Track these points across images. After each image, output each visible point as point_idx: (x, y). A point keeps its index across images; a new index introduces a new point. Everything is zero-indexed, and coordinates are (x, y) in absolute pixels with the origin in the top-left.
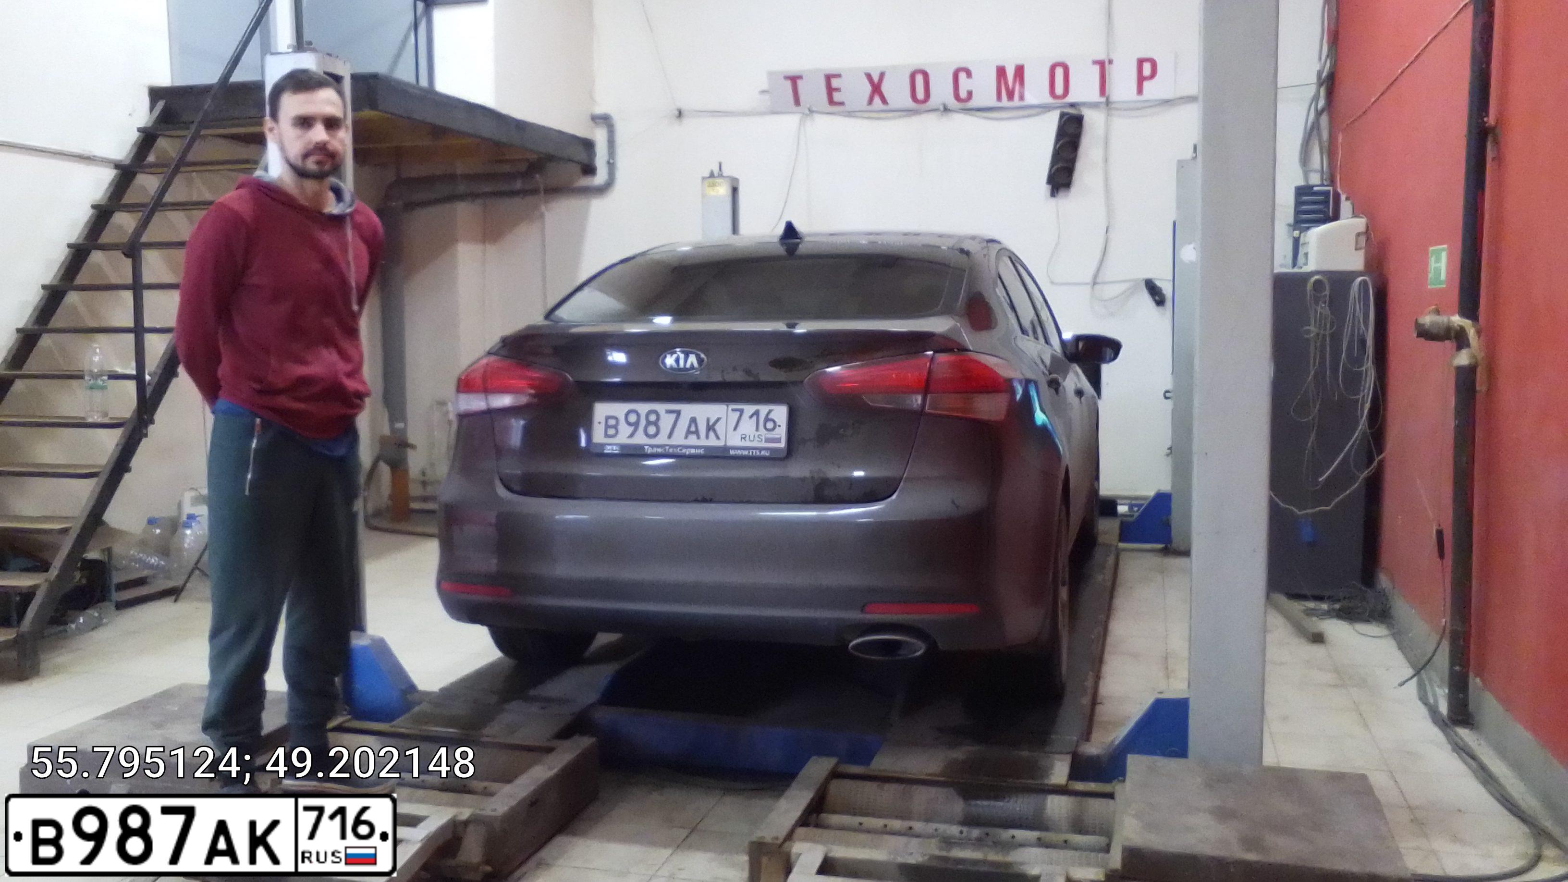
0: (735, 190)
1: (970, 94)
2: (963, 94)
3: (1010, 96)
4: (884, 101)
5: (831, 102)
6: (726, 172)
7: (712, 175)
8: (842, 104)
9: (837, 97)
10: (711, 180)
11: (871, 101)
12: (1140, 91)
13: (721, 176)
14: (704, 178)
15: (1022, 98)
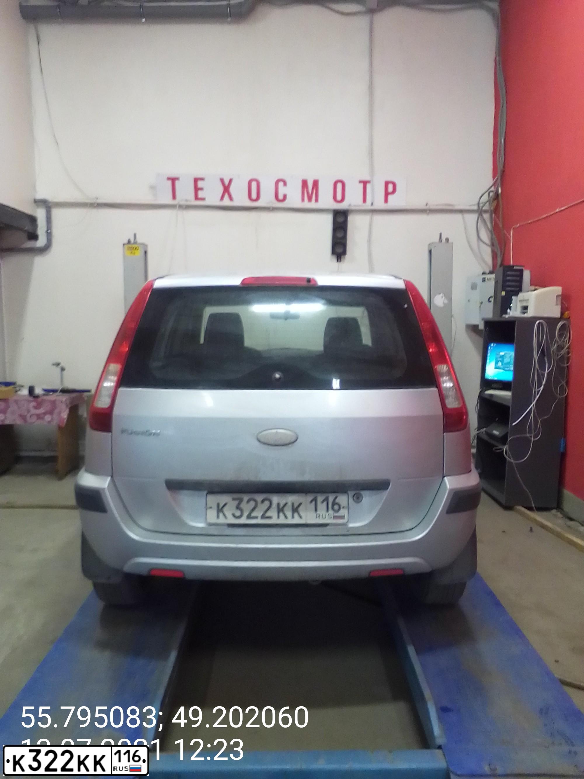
0: (146, 253)
1: (285, 197)
2: (281, 197)
3: (310, 199)
4: (231, 198)
5: (197, 198)
6: (139, 240)
7: (129, 242)
8: (203, 199)
9: (201, 194)
10: (130, 245)
11: (222, 198)
12: (386, 201)
13: (135, 243)
14: (124, 244)
15: (317, 200)
